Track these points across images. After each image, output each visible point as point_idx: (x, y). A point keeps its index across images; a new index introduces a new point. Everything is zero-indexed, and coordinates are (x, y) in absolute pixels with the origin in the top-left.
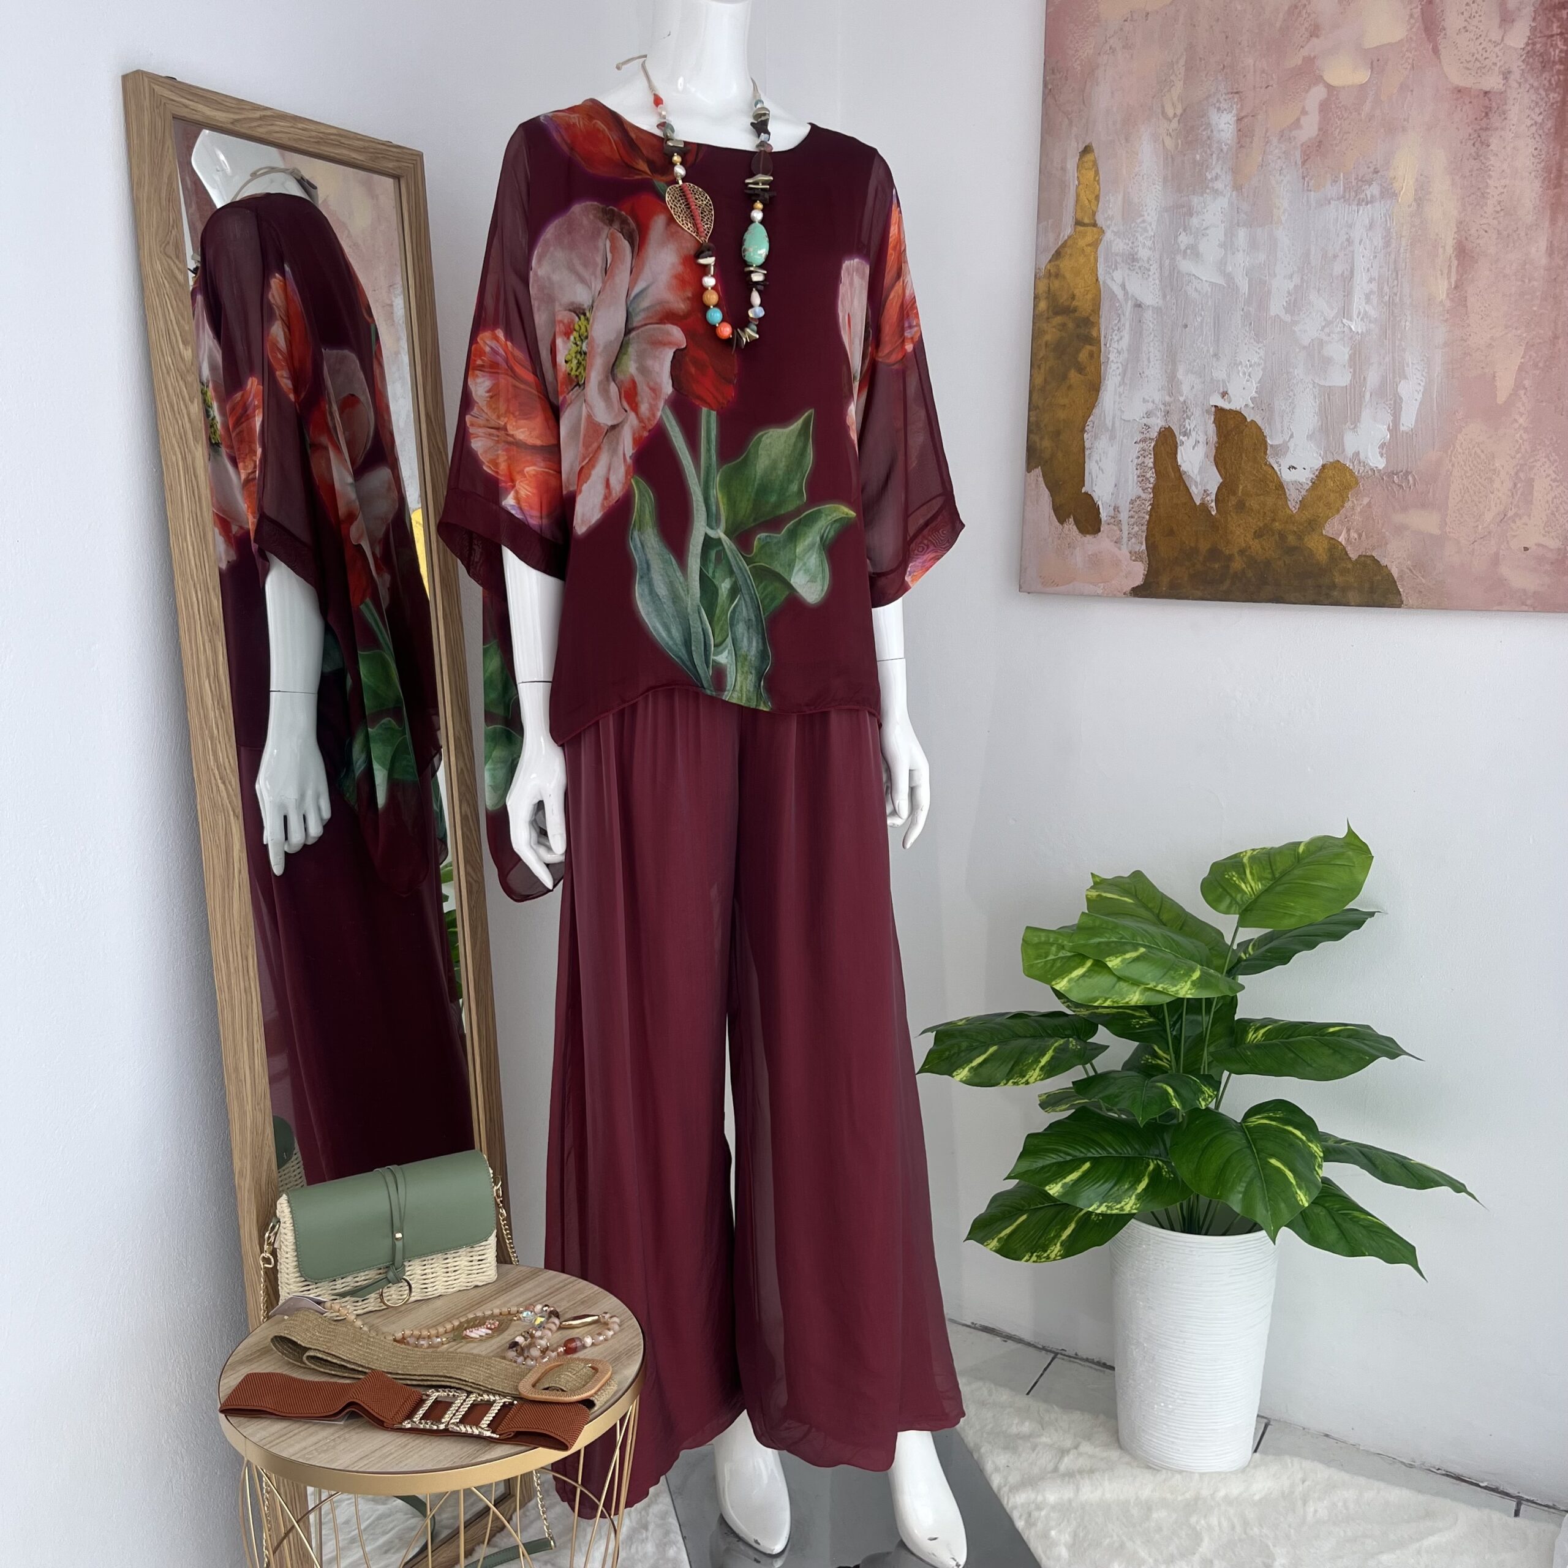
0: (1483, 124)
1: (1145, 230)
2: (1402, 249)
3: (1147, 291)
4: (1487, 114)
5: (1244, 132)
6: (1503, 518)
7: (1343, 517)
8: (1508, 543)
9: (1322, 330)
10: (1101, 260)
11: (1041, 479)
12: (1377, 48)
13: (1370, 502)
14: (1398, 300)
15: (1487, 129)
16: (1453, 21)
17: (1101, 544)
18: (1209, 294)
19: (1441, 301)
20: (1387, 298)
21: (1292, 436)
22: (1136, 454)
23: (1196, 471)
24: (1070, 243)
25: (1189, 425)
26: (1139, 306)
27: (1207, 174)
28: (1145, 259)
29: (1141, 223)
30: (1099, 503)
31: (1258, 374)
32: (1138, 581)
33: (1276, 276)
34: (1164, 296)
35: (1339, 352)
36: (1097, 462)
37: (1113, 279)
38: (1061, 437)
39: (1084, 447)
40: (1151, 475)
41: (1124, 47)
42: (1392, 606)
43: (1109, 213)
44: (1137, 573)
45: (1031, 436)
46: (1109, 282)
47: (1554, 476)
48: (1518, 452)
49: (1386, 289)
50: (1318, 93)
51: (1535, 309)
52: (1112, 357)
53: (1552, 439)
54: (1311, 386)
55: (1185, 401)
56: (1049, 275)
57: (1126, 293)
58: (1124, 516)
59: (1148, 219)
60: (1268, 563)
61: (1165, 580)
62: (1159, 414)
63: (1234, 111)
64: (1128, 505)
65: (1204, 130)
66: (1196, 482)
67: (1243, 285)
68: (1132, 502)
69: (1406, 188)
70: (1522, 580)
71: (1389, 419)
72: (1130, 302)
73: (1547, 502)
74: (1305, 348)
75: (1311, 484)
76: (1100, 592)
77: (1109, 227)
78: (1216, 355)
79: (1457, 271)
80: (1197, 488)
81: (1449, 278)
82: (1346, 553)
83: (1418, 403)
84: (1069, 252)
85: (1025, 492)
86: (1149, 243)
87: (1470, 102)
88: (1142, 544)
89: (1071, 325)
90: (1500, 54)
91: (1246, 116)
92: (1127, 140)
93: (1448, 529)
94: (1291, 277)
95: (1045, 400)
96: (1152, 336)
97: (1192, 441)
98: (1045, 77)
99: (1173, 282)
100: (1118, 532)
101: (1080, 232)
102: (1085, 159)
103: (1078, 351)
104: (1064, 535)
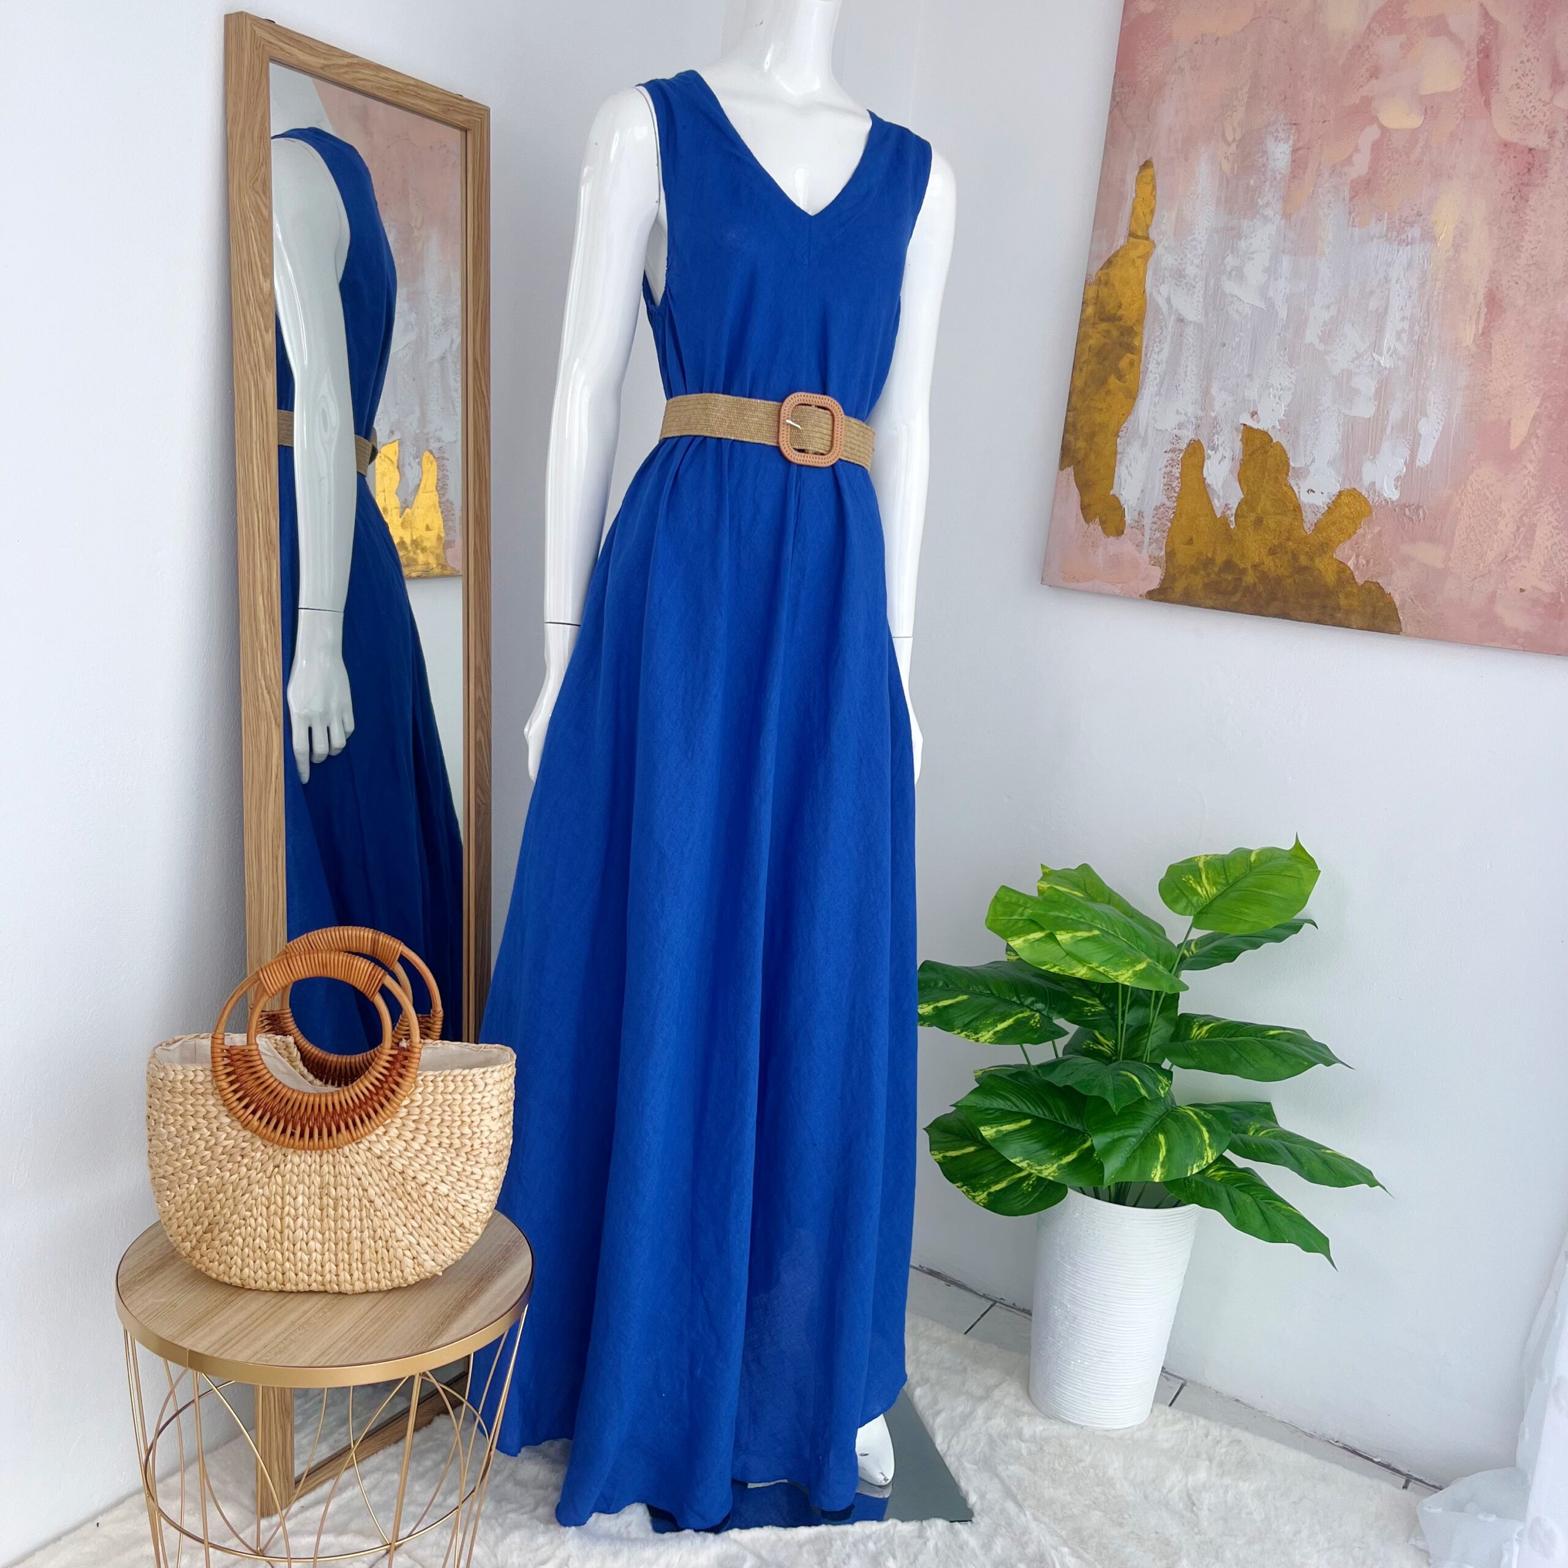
0: (1525, 179)
1: (1195, 248)
2: (1436, 293)
3: (1190, 307)
4: (1529, 170)
5: (1298, 161)
6: (1504, 560)
7: (1354, 543)
8: (1506, 582)
9: (1352, 362)
10: (1150, 273)
11: (1072, 478)
12: (1432, 95)
13: (1380, 532)
14: (1426, 341)
15: (1528, 185)
16: (1506, 75)
17: (1124, 546)
18: (1249, 316)
19: (1468, 346)
20: (1416, 337)
21: (1313, 461)
22: (1165, 463)
23: (1220, 485)
24: (1121, 253)
25: (1218, 440)
26: (1181, 320)
27: (1259, 200)
28: (1192, 276)
29: (1192, 240)
30: (1126, 507)
31: (1288, 398)
32: (1155, 585)
33: (1314, 305)
34: (1207, 314)
35: (1367, 385)
36: (1127, 467)
37: (1159, 293)
38: (1095, 440)
39: (1116, 452)
40: (1176, 484)
41: (1192, 69)
42: (1391, 632)
43: (1162, 228)
44: (1155, 577)
45: (1067, 435)
46: (1155, 293)
47: (1555, 524)
48: (1524, 498)
49: (1417, 328)
50: (1372, 133)
51: (1555, 362)
52: (1151, 367)
53: (1557, 488)
54: (1337, 415)
55: (1216, 417)
56: (1099, 282)
57: (1171, 307)
58: (1147, 521)
59: (1199, 237)
60: (1279, 580)
61: (1180, 586)
62: (1190, 427)
63: (1291, 142)
64: (1152, 512)
65: (1261, 157)
66: (1219, 496)
67: (1283, 313)
68: (1157, 509)
69: (1446, 232)
70: (1514, 618)
71: (1407, 453)
72: (1173, 317)
73: (1547, 548)
74: (1334, 377)
75: (1326, 508)
76: (1118, 591)
77: (1160, 241)
78: (1249, 376)
79: (1486, 319)
80: (1219, 500)
81: (1477, 324)
82: (1354, 579)
83: (1435, 441)
84: (1120, 262)
85: (1056, 489)
86: (1197, 261)
87: (1515, 157)
88: (1161, 550)
89: (1115, 333)
90: (1548, 114)
91: (1301, 148)
92: (1186, 160)
93: (1450, 564)
94: (1328, 307)
95: (1084, 402)
96: (1191, 351)
97: (1219, 456)
98: (1113, 89)
99: (1216, 301)
100: (1140, 536)
101: (1132, 244)
102: (1144, 173)
103: (1119, 358)
104: (1088, 534)
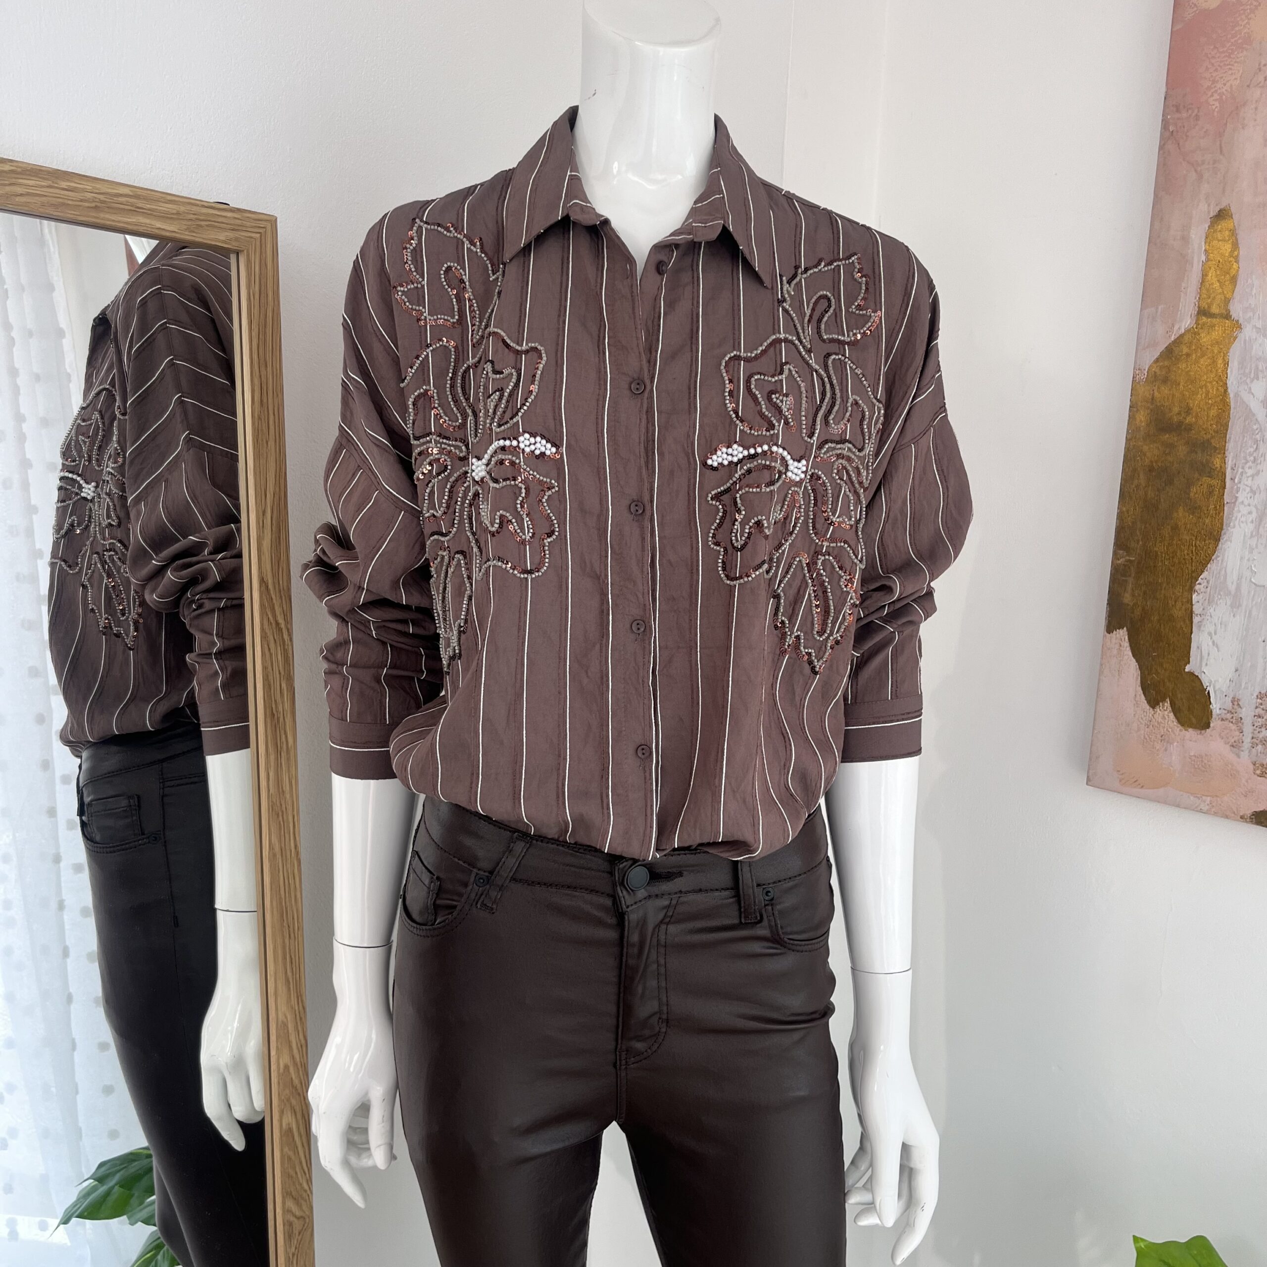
10: (1233, 365)
11: (1126, 644)
17: (1210, 744)
24: (1186, 338)
30: (1211, 689)
32: (1264, 804)
36: (1210, 634)
37: (1250, 392)
38: (1159, 594)
39: (1192, 612)
43: (1251, 301)
44: (1263, 793)
45: (1116, 586)
46: (1244, 394)
52: (1242, 496)
56: (1154, 378)
58: (1247, 712)
64: (1255, 701)
68: (1261, 696)
76: (1205, 807)
77: (1249, 320)
84: (1185, 351)
85: (1102, 658)
89: (1182, 450)
95: (1138, 542)
98: (1164, 115)
100: (1237, 733)
101: (1204, 324)
102: (1217, 227)
103: (1189, 484)
104: (1154, 723)
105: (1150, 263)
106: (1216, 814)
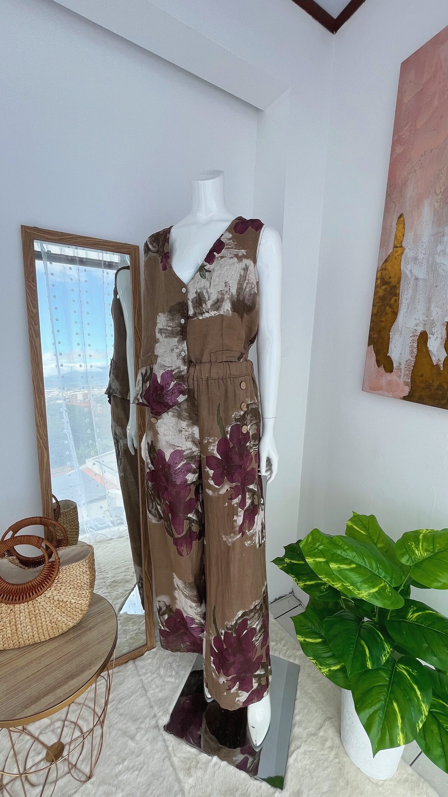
1: (423, 246)
3: (420, 272)
10: (403, 261)
11: (373, 349)
17: (393, 377)
22: (410, 342)
23: (435, 350)
24: (391, 255)
25: (434, 330)
26: (417, 279)
28: (421, 258)
29: (421, 243)
30: (393, 360)
32: (406, 393)
34: (428, 274)
36: (394, 344)
37: (407, 268)
38: (381, 333)
39: (389, 338)
40: (415, 350)
41: (420, 168)
43: (408, 242)
44: (406, 391)
45: (371, 333)
46: (405, 270)
52: (403, 301)
55: (433, 320)
56: (382, 269)
57: (412, 274)
58: (403, 367)
59: (425, 240)
61: (417, 395)
62: (421, 325)
64: (405, 363)
66: (435, 355)
72: (413, 278)
76: (391, 395)
77: (407, 247)
80: (435, 357)
84: (390, 259)
85: (367, 354)
86: (424, 252)
88: (409, 379)
89: (389, 289)
92: (418, 208)
95: (377, 318)
96: (421, 292)
97: (434, 337)
98: (387, 189)
99: (433, 268)
100: (400, 373)
101: (395, 251)
102: (400, 220)
103: (391, 299)
104: (379, 372)
105: (383, 234)
106: (393, 397)
